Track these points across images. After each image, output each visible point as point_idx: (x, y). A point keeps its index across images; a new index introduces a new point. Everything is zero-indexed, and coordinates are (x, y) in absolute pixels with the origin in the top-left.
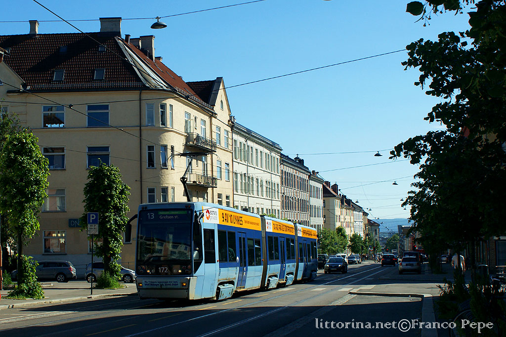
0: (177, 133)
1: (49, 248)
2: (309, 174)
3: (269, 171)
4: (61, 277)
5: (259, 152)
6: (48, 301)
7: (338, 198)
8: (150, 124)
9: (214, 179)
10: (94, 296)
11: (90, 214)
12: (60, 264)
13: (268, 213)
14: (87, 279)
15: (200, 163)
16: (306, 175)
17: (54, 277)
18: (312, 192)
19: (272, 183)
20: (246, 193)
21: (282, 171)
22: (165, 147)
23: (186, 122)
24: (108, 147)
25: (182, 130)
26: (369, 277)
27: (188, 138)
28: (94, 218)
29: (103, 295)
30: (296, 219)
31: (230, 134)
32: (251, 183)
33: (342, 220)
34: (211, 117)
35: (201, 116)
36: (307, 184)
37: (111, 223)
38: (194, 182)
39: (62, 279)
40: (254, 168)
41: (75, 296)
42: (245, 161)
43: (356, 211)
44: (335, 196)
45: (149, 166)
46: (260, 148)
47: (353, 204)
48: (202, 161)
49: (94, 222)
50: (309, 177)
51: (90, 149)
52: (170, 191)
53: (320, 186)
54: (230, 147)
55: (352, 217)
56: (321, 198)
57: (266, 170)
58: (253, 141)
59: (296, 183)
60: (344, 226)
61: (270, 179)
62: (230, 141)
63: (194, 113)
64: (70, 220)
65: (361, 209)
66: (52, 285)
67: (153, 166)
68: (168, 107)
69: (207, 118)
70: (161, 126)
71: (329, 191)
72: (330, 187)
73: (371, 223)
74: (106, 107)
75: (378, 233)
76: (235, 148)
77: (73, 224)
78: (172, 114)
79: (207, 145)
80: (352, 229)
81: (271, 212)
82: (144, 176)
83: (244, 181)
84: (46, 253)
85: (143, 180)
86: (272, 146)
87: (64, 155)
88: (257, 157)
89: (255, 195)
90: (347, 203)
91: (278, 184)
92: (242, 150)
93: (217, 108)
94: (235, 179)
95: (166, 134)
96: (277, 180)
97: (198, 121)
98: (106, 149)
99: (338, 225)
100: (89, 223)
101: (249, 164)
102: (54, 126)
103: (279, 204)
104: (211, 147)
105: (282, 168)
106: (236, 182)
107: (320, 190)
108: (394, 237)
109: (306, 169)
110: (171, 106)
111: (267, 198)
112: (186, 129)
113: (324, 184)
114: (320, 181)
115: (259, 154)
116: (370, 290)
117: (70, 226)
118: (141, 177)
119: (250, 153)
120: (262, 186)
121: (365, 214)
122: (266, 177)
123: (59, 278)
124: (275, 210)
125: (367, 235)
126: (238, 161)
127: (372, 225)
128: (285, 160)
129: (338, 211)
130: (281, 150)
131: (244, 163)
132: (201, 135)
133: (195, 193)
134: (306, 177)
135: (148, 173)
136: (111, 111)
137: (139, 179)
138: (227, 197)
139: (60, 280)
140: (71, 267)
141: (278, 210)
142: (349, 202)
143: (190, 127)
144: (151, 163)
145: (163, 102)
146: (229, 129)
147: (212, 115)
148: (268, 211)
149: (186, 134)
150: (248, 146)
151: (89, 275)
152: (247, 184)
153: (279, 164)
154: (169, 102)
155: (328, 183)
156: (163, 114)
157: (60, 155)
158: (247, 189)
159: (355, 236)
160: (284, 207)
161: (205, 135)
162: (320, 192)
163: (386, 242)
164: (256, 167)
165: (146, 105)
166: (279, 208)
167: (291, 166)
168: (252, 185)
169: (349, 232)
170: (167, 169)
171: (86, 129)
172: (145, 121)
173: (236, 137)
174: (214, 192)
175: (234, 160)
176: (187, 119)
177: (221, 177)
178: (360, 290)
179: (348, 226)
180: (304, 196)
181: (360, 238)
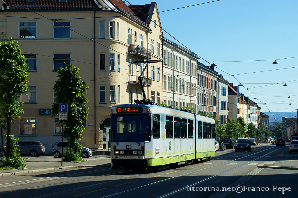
0: (122, 44)
1: (24, 131)
2: (218, 77)
3: (189, 75)
4: (33, 153)
5: (182, 59)
6: (31, 171)
7: (239, 96)
8: (102, 37)
9: (149, 80)
10: (64, 167)
11: (61, 105)
12: (33, 143)
13: (188, 106)
14: (53, 155)
15: (139, 67)
16: (216, 78)
17: (28, 153)
18: (220, 90)
19: (191, 83)
20: (172, 91)
21: (199, 74)
22: (113, 55)
23: (129, 36)
24: (70, 54)
25: (126, 42)
26: (266, 155)
27: (130, 48)
28: (64, 108)
29: (71, 166)
30: (208, 111)
31: (161, 46)
32: (176, 83)
33: (242, 112)
34: (147, 32)
35: (140, 32)
36: (216, 84)
37: (76, 112)
38: (135, 82)
39: (35, 155)
40: (178, 72)
41: (50, 167)
42: (171, 66)
43: (252, 106)
44: (236, 94)
45: (101, 69)
46: (183, 57)
47: (250, 101)
48: (141, 66)
49: (64, 111)
50: (218, 80)
51: (56, 56)
52: (117, 88)
53: (226, 86)
54: (161, 56)
55: (249, 111)
56: (226, 95)
57: (187, 74)
58: (178, 51)
59: (209, 84)
60: (243, 117)
61: (189, 80)
62: (161, 51)
63: (135, 29)
64: (40, 110)
65: (255, 104)
66: (29, 159)
67: (104, 69)
68: (116, 24)
69: (144, 33)
70: (110, 39)
71: (232, 91)
72: (232, 87)
73: (263, 115)
74: (68, 24)
75: (267, 123)
76: (164, 56)
77: (42, 113)
78: (118, 30)
79: (145, 54)
80: (249, 119)
81: (190, 105)
82: (97, 77)
83: (170, 82)
84: (21, 135)
85: (96, 80)
86: (192, 56)
87: (35, 60)
88: (180, 64)
89: (179, 93)
90: (245, 99)
91: (195, 85)
92: (170, 58)
93: (152, 26)
94: (164, 80)
95: (114, 45)
96: (195, 81)
97: (138, 35)
98: (68, 55)
99: (238, 116)
100: (61, 111)
101: (174, 69)
102: (27, 37)
103: (196, 99)
104: (148, 55)
105: (198, 73)
106: (165, 82)
107: (226, 89)
108: (279, 126)
109: (216, 73)
110: (118, 23)
111: (187, 95)
112: (129, 42)
113: (228, 85)
114: (225, 82)
115: (182, 61)
116: (273, 164)
117: (40, 114)
118: (95, 78)
119: (176, 60)
120: (183, 86)
121: (259, 108)
122: (187, 78)
123: (32, 154)
124: (193, 104)
125: (260, 124)
126: (167, 66)
127: (263, 117)
128: (200, 66)
129: (239, 105)
130: (198, 58)
131: (171, 68)
132: (140, 46)
133: (135, 90)
134: (215, 79)
135: (100, 74)
136: (72, 26)
137: (93, 79)
138: (158, 94)
139: (33, 156)
140: (41, 145)
141: (195, 104)
142: (246, 99)
143: (132, 40)
144: (102, 67)
145: (112, 20)
146: (160, 42)
147: (148, 31)
148: (188, 105)
149: (129, 45)
150: (174, 55)
151: (55, 152)
152: (173, 84)
153: (196, 69)
154: (117, 20)
155: (231, 84)
156: (112, 29)
157: (32, 60)
158: (173, 88)
159: (251, 124)
160: (200, 102)
161: (143, 46)
162: (226, 90)
163: (273, 130)
164: (180, 71)
165: (99, 22)
166: (196, 103)
167: (205, 71)
168: (177, 85)
169: (246, 122)
170: (115, 71)
171: (53, 40)
172: (98, 34)
173: (165, 48)
174: (149, 90)
175: (164, 65)
176: (129, 34)
177: (154, 78)
178: (265, 165)
179: (246, 117)
180: (214, 93)
181: (254, 126)
